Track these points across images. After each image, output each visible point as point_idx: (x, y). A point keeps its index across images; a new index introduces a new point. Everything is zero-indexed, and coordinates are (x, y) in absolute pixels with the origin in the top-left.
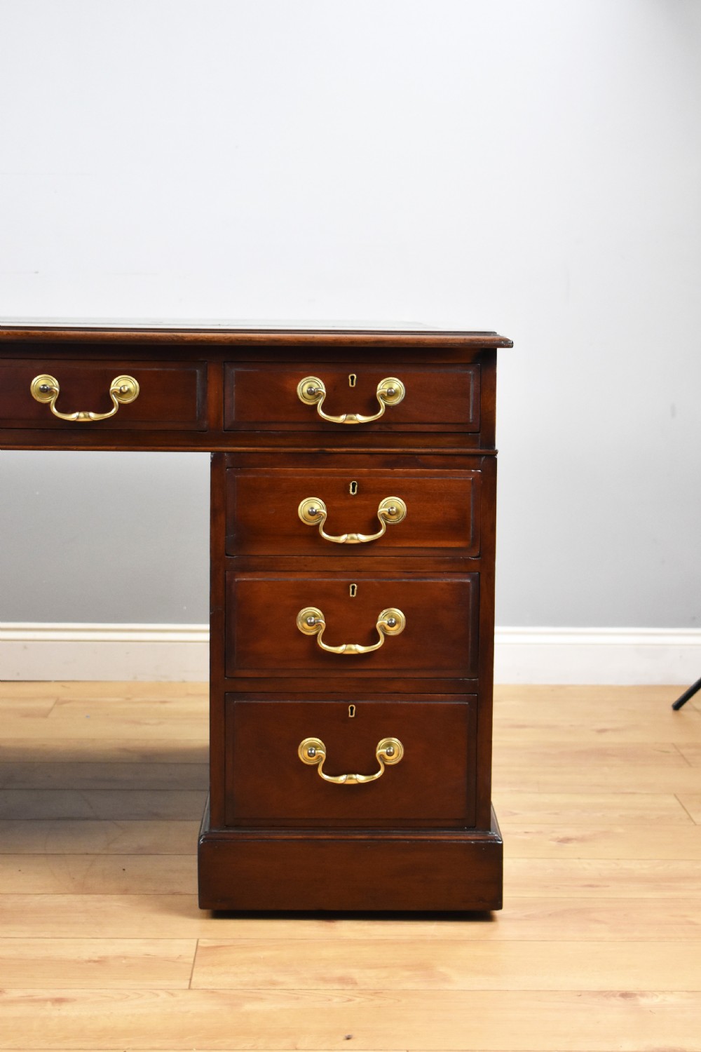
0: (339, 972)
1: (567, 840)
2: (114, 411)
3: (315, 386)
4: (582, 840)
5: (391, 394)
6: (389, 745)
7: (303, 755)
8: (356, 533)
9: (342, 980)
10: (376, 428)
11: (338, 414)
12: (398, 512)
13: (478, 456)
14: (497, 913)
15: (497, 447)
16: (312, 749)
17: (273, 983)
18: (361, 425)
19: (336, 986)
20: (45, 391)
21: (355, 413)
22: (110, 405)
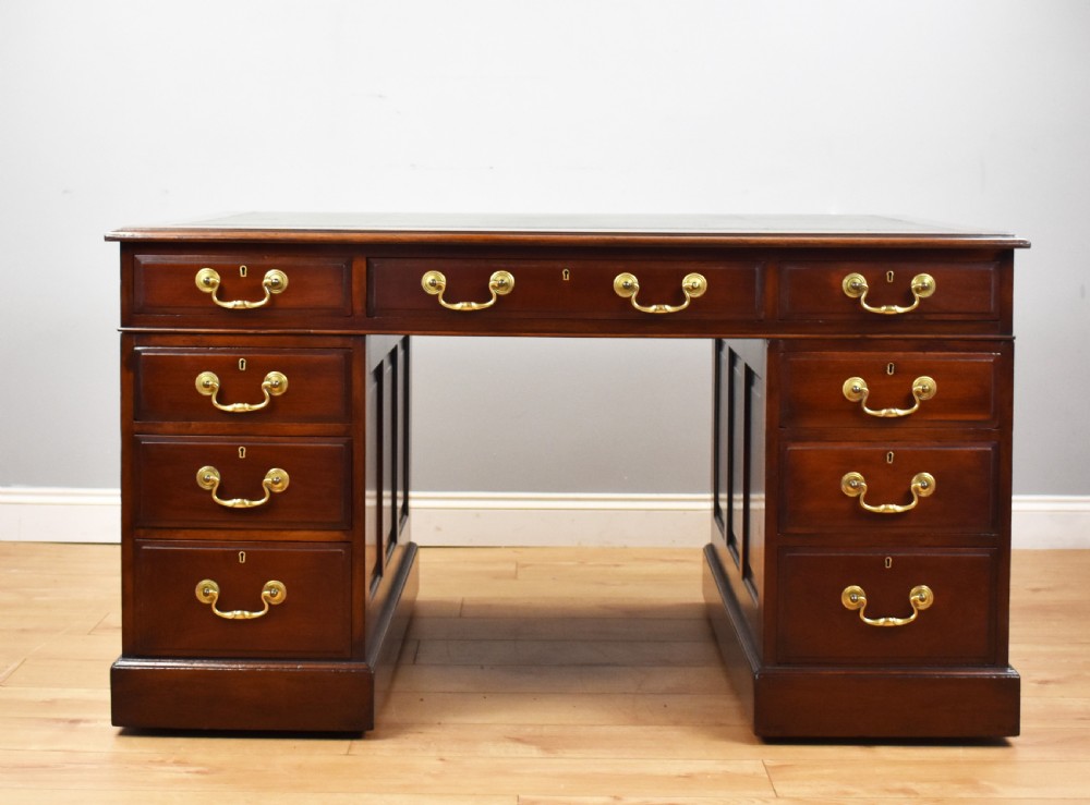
0: (898, 785)
1: (1046, 682)
2: (686, 303)
3: (858, 281)
4: (1058, 682)
5: (924, 288)
6: (919, 592)
7: (846, 602)
8: (894, 408)
9: (904, 791)
10: (910, 317)
11: (879, 306)
12: (929, 390)
13: (1000, 340)
14: (1011, 739)
15: (1015, 333)
16: (854, 595)
17: (846, 793)
18: (899, 315)
19: (902, 796)
20: (628, 287)
21: (893, 304)
22: (681, 299)
